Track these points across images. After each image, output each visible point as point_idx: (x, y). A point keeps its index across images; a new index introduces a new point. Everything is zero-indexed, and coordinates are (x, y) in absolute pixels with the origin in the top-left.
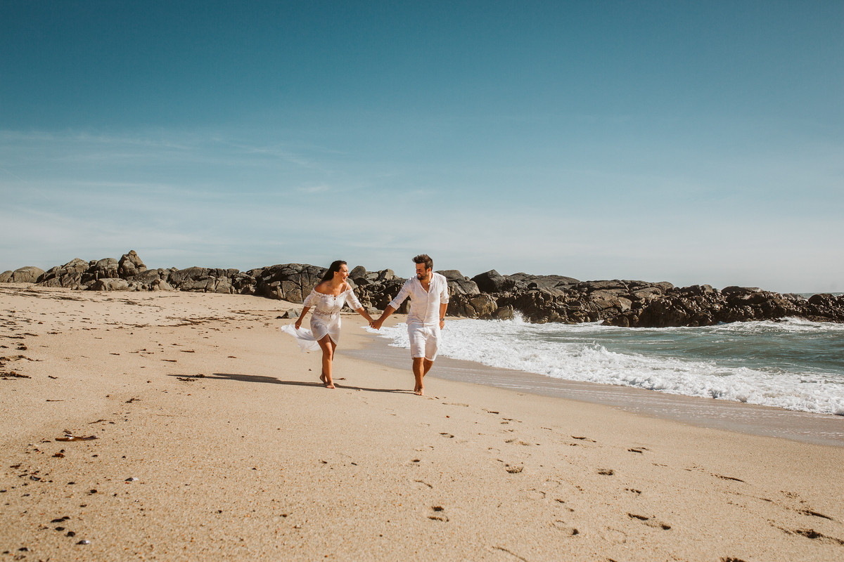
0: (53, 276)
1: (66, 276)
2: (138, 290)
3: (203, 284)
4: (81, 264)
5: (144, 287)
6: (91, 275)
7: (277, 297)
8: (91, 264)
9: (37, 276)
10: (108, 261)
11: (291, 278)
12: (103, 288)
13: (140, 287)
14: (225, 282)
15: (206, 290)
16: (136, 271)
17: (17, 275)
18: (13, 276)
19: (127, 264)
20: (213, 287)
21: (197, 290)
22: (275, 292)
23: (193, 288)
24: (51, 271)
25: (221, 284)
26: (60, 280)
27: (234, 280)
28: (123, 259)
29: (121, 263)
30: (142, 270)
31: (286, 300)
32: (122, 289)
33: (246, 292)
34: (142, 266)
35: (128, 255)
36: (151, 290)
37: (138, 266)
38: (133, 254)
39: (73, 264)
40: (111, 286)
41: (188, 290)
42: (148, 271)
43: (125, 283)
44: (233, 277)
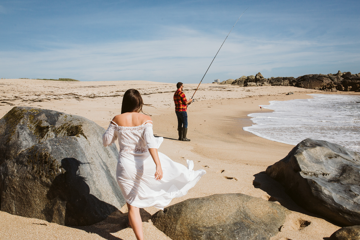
0: (236, 82)
1: (240, 82)
2: (257, 86)
3: (279, 83)
4: (244, 77)
5: (259, 85)
6: (247, 81)
7: (301, 87)
8: (248, 77)
9: (232, 82)
10: (252, 76)
11: (306, 80)
12: (248, 86)
13: (258, 85)
14: (287, 82)
15: (280, 85)
16: (261, 79)
17: (227, 82)
18: (225, 82)
19: (258, 77)
20: (282, 84)
21: (277, 85)
22: (300, 85)
23: (276, 84)
24: (236, 80)
25: (285, 83)
26: (238, 83)
27: (290, 81)
28: (256, 75)
29: (256, 77)
30: (262, 78)
31: (304, 88)
32: (254, 86)
33: (292, 85)
34: (262, 77)
35: (258, 74)
36: (261, 86)
37: (261, 77)
38: (259, 73)
39: (242, 78)
40: (250, 85)
41: (274, 85)
42: (264, 79)
43: (255, 84)
44: (290, 80)
